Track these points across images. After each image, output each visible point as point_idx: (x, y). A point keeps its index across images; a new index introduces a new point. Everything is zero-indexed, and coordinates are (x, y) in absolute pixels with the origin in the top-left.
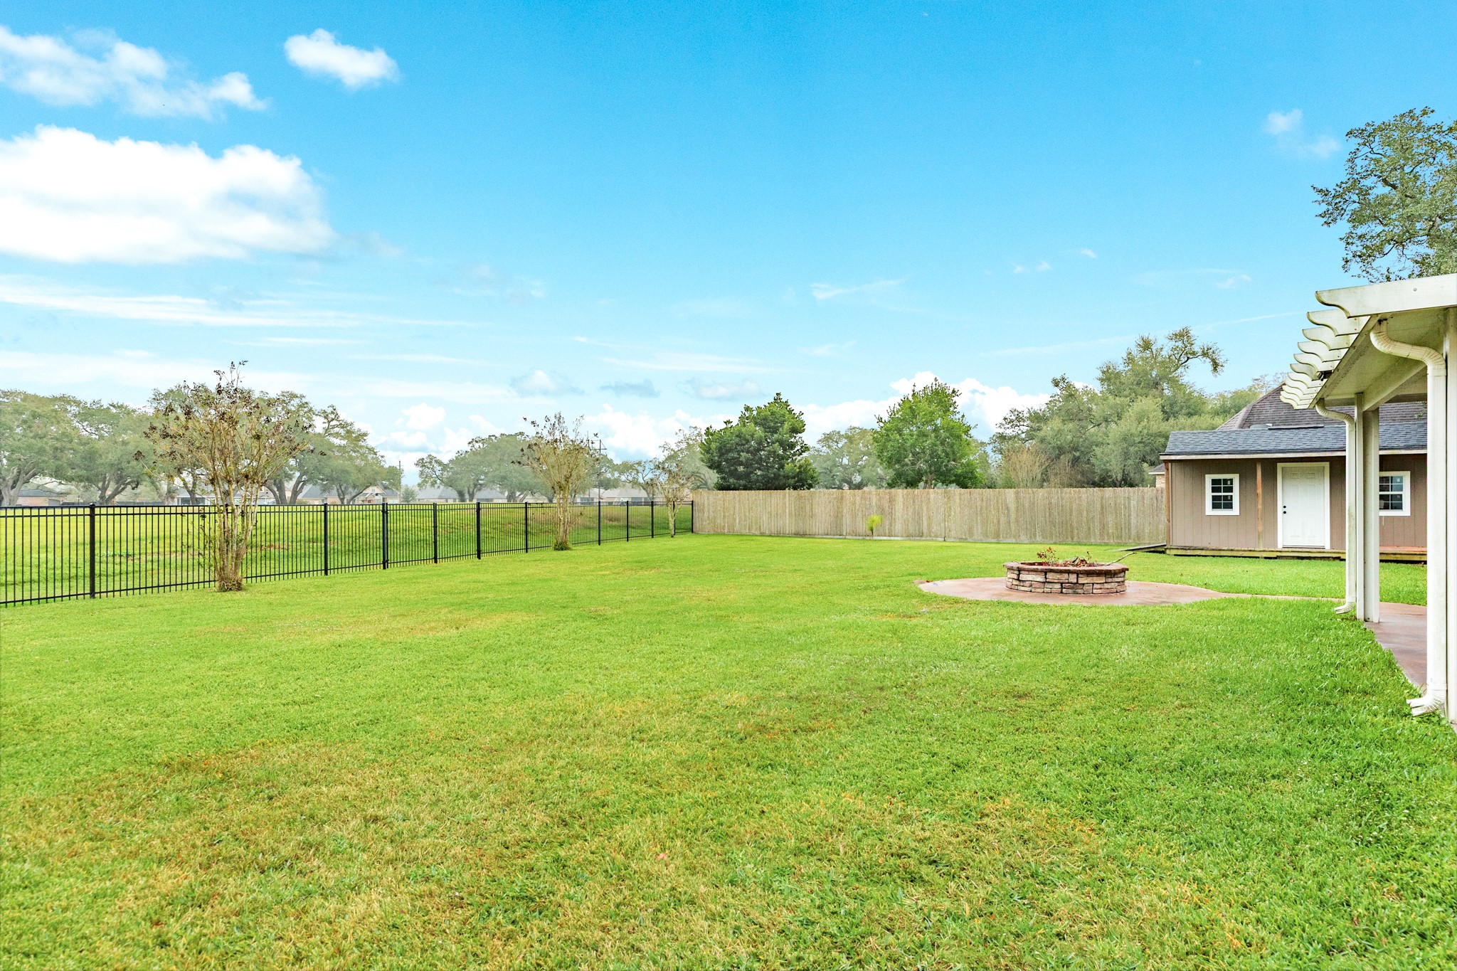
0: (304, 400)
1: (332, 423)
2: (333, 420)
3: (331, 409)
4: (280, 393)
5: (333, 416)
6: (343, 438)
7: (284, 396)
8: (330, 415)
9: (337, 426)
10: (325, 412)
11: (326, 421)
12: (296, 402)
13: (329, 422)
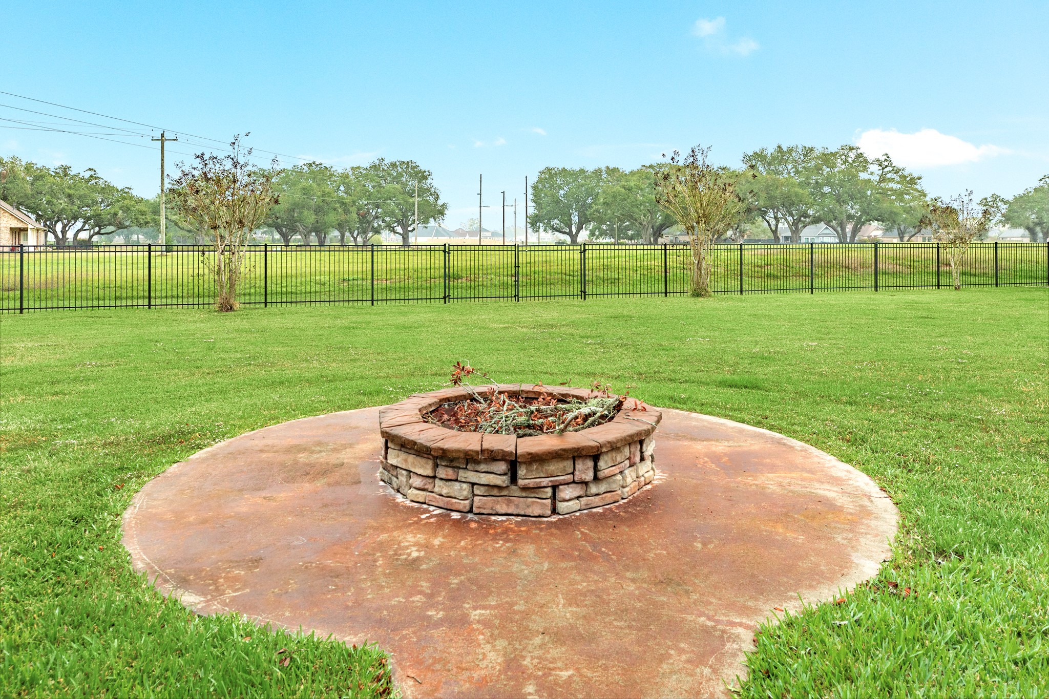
0: (859, 151)
1: (886, 170)
2: (886, 167)
3: (885, 157)
4: (840, 147)
5: (886, 163)
6: (898, 183)
7: (843, 149)
8: (885, 163)
9: (890, 172)
10: (878, 160)
11: (881, 168)
12: (852, 155)
13: (883, 169)
